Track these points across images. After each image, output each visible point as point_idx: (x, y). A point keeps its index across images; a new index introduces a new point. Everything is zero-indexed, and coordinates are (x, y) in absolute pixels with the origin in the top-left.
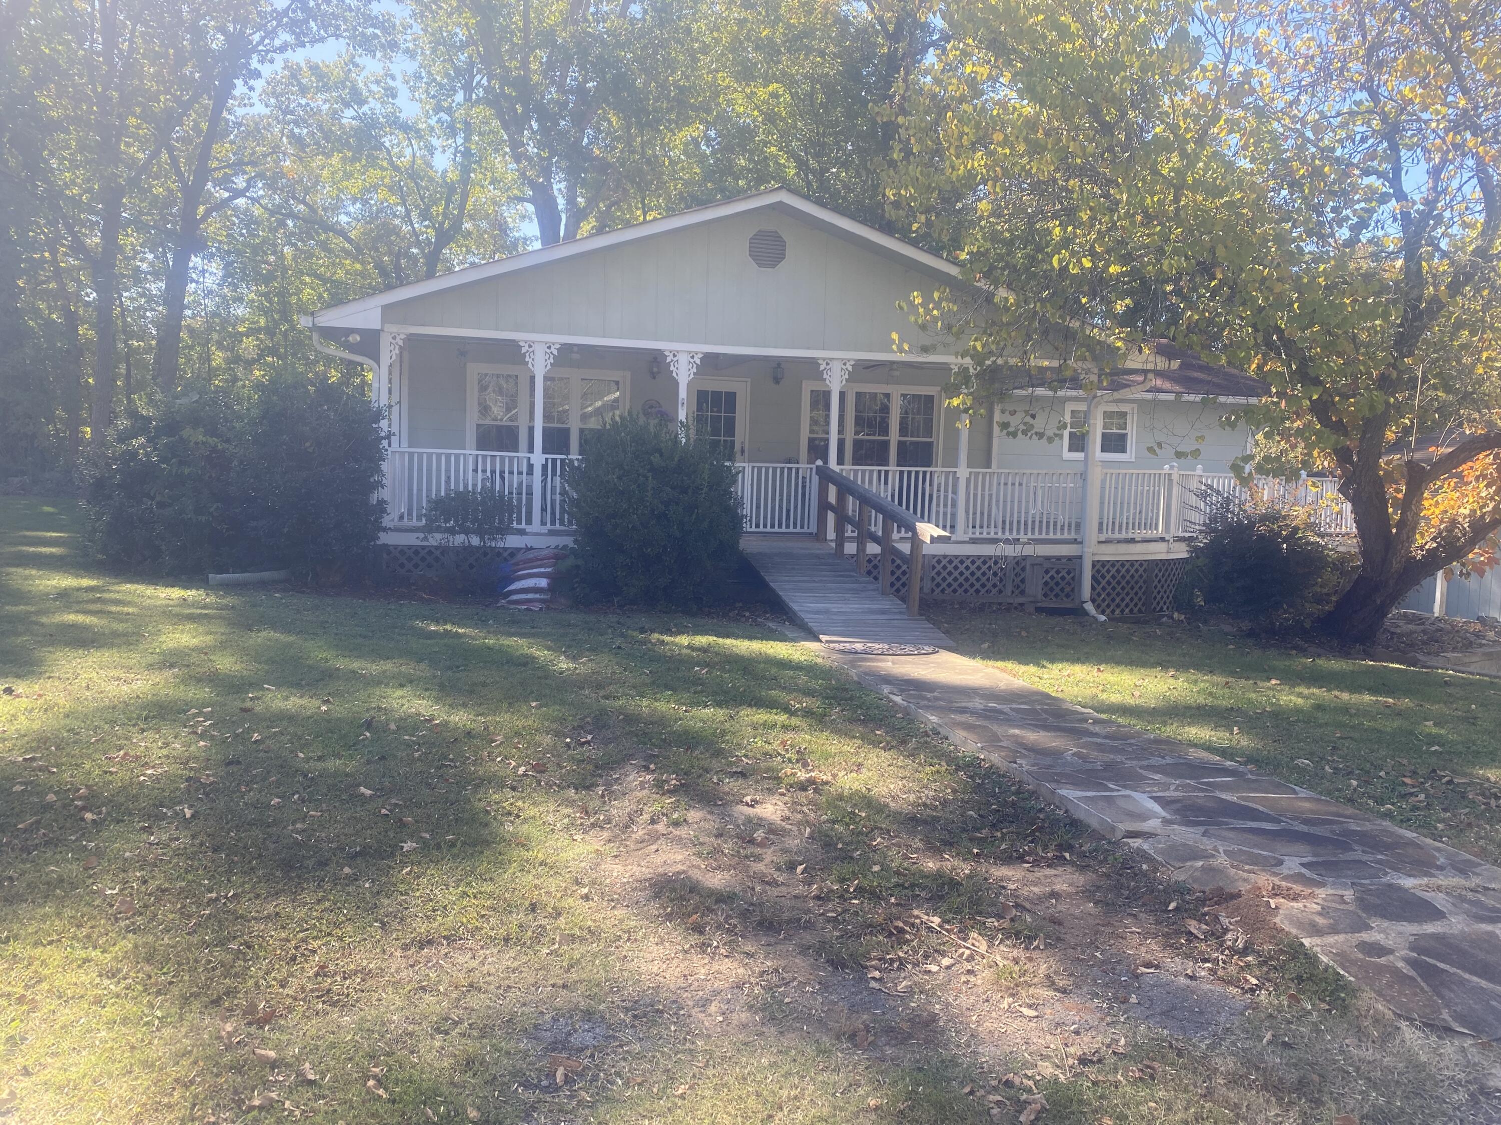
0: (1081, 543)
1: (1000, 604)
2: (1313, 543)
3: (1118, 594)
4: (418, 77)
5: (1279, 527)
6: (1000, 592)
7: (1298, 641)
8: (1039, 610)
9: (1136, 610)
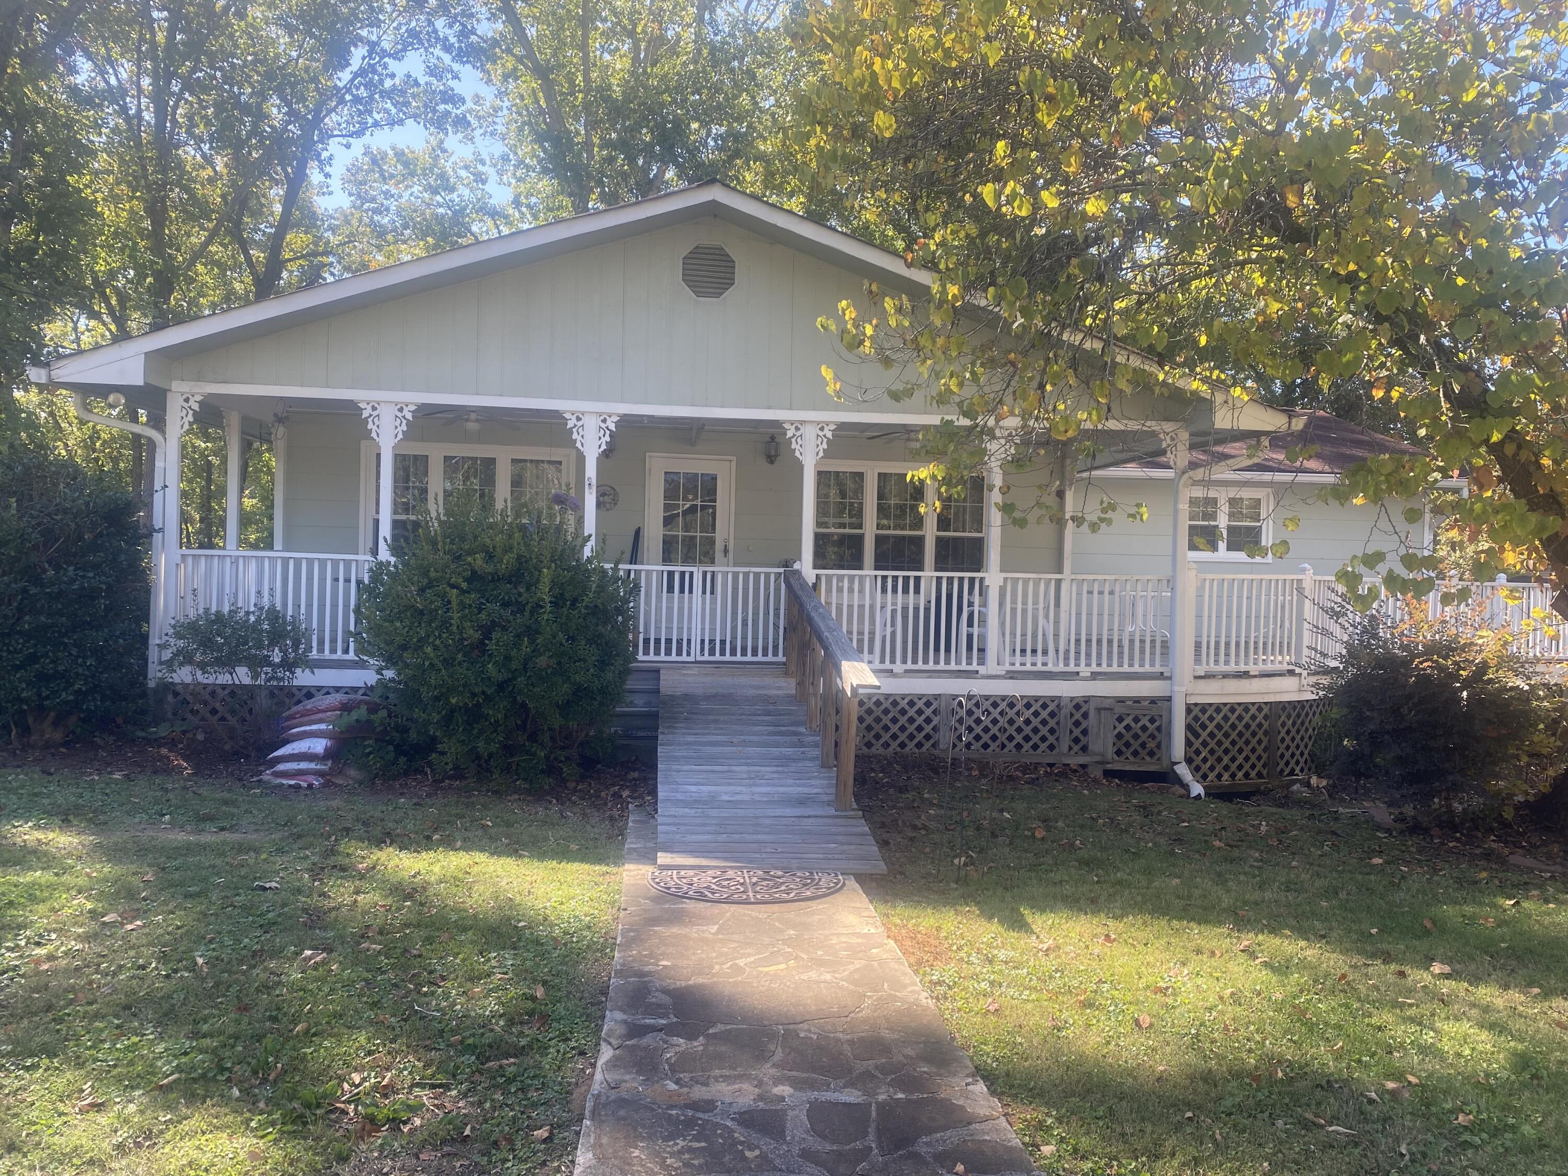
0: (1170, 678)
1: (1051, 765)
2: (1512, 688)
3: (1226, 751)
4: (505, 159)
5: (1456, 663)
6: (1051, 747)
7: (1491, 843)
8: (1109, 774)
9: (1253, 774)
